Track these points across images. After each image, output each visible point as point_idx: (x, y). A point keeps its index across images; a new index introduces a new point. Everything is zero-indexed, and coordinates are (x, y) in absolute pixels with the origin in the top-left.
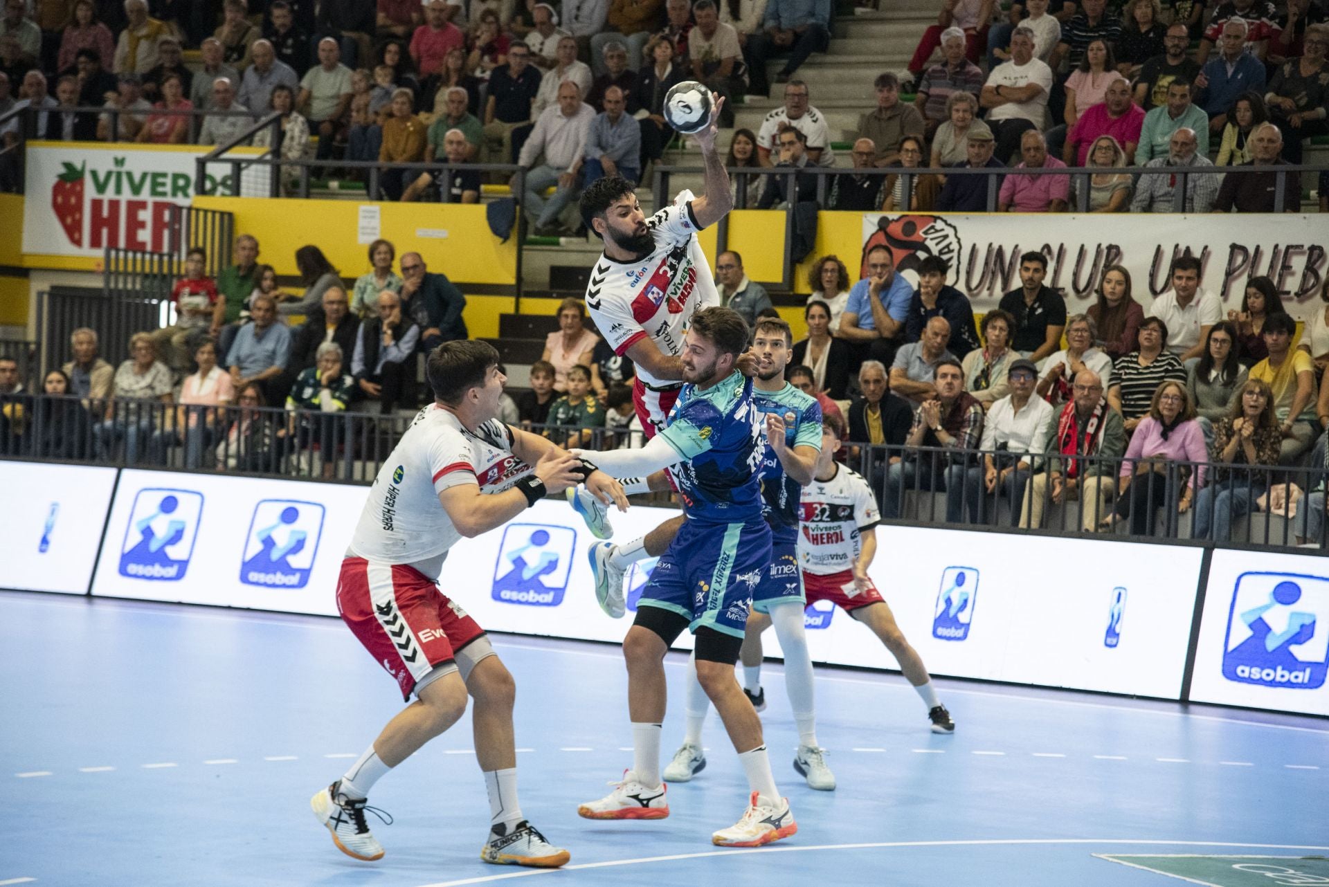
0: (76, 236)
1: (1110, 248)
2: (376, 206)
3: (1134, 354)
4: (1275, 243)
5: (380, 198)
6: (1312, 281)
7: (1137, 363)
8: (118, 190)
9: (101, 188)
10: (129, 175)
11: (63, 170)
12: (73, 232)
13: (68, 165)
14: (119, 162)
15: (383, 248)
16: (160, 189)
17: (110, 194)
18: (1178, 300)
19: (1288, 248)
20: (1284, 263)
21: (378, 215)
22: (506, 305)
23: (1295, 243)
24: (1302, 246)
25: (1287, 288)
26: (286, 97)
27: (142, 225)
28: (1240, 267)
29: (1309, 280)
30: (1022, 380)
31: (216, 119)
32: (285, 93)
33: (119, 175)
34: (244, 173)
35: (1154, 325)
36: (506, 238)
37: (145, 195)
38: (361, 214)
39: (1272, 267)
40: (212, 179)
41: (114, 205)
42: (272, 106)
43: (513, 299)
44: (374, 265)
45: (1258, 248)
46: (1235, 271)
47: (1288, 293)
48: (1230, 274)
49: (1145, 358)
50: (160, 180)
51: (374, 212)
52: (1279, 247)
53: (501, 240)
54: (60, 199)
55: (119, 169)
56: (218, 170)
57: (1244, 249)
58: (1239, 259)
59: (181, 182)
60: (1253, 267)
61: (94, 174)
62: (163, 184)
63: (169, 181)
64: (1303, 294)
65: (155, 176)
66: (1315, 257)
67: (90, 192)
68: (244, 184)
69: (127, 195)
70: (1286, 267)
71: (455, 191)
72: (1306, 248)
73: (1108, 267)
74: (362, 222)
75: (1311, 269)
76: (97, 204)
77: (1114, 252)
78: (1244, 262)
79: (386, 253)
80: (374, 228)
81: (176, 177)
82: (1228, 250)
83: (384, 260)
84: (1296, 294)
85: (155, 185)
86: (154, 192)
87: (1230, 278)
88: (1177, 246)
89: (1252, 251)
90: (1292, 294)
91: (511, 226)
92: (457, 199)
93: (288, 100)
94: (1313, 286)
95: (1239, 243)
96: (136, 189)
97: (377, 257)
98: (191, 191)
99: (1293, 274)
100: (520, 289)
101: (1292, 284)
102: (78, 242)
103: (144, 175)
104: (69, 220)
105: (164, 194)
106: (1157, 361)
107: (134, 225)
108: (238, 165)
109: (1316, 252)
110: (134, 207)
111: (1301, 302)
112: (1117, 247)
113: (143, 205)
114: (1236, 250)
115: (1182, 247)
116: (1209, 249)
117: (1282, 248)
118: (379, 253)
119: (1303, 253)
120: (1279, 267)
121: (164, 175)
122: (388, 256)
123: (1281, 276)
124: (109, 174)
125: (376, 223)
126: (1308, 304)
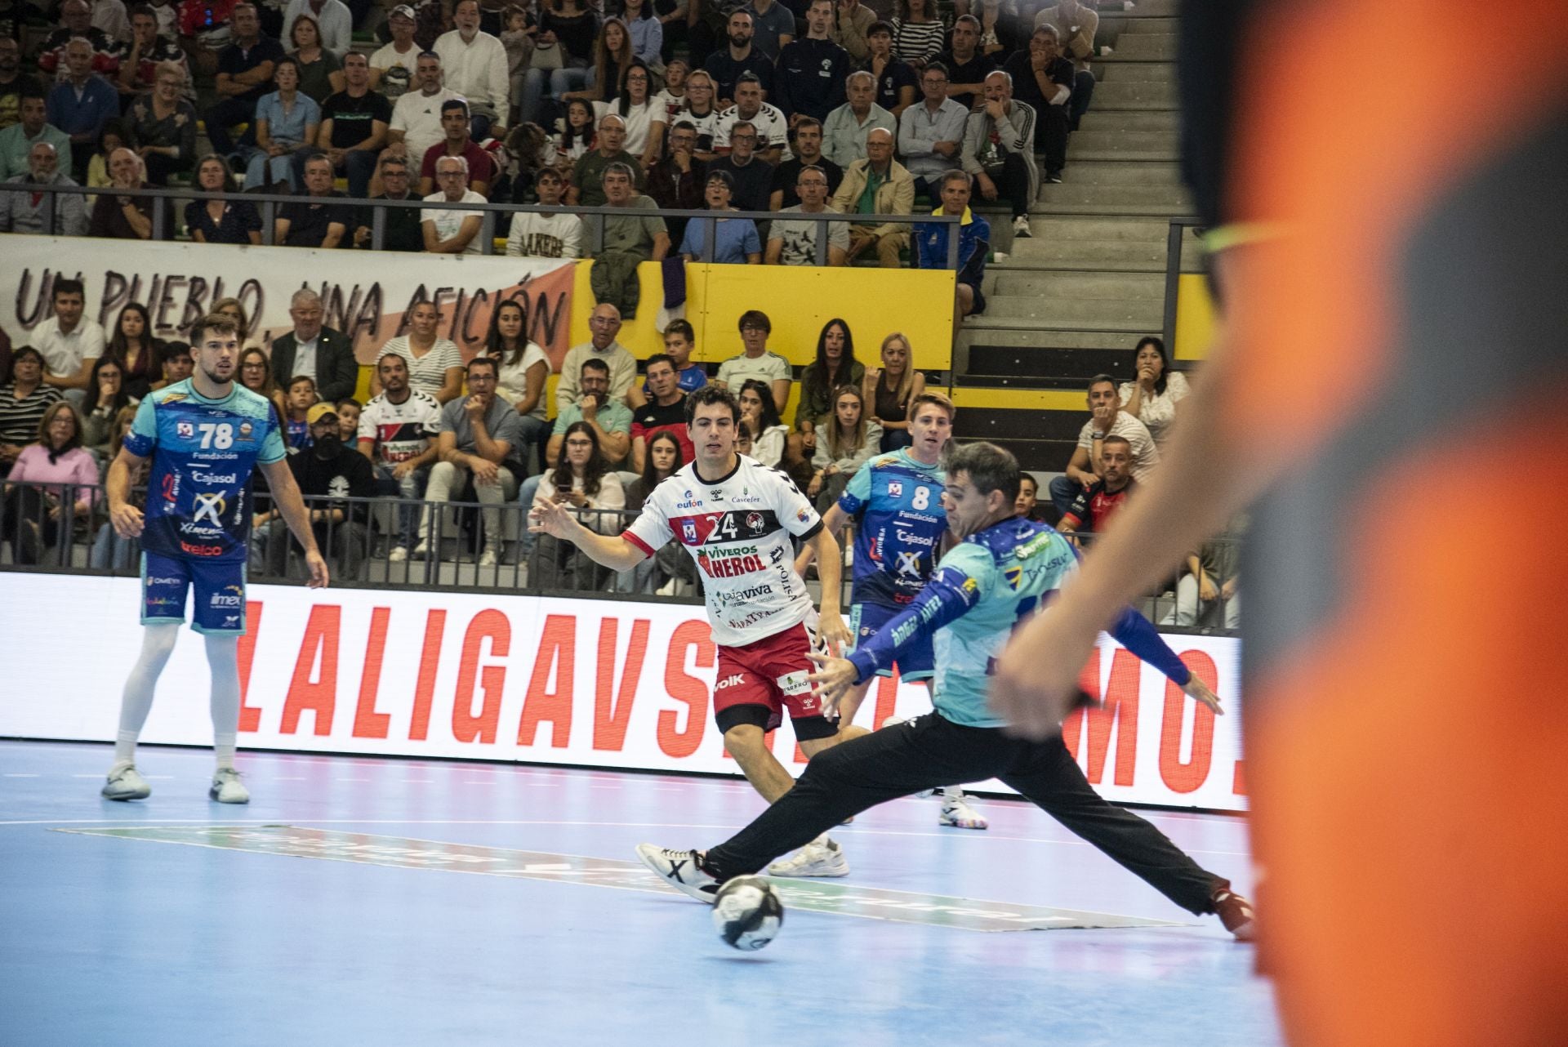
3: (9, 387)
4: (154, 273)
7: (12, 396)
18: (60, 327)
19: (168, 278)
20: (164, 294)
23: (175, 274)
24: (182, 277)
25: (168, 321)
28: (118, 296)
29: (191, 314)
35: (30, 356)
39: (152, 298)
45: (136, 278)
46: (111, 301)
47: (169, 326)
48: (106, 304)
49: (21, 391)
52: (159, 278)
57: (120, 278)
58: (116, 289)
66: (197, 290)
70: (167, 299)
72: (187, 279)
75: (193, 302)
78: (122, 290)
82: (103, 279)
84: (179, 328)
87: (107, 308)
88: (46, 270)
89: (130, 280)
90: (174, 328)
95: (116, 270)
99: (174, 306)
101: (174, 317)
106: (34, 394)
109: (199, 284)
114: (113, 279)
117: (162, 278)
119: (184, 284)
120: (160, 298)
123: (161, 307)
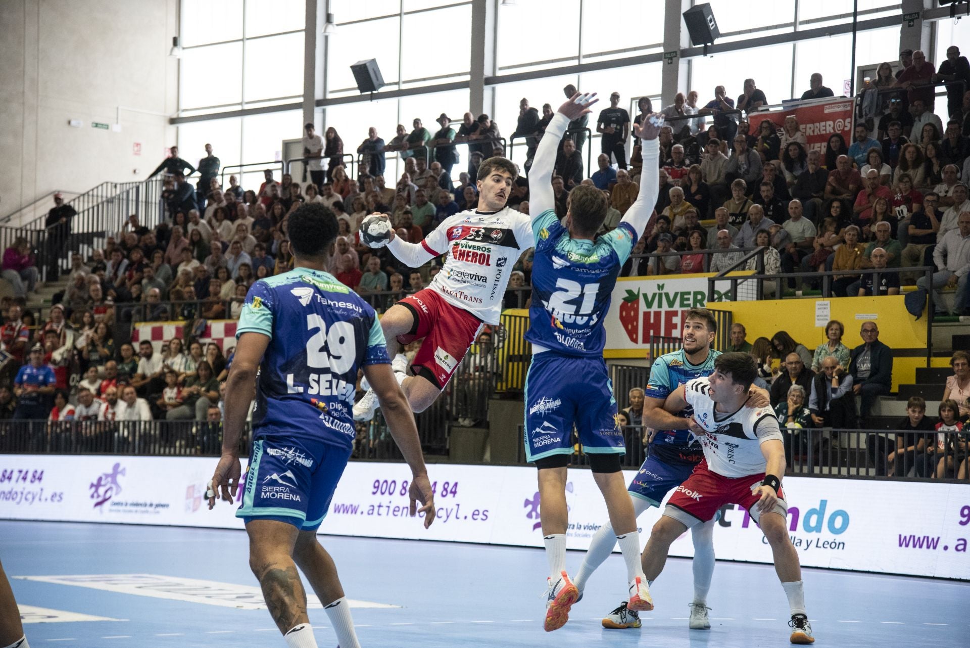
0: (634, 336)
2: (827, 301)
5: (831, 296)
8: (660, 306)
9: (649, 304)
10: (667, 295)
11: (626, 295)
12: (632, 334)
13: (629, 292)
14: (661, 287)
15: (835, 326)
16: (685, 302)
17: (655, 308)
21: (829, 306)
22: (921, 362)
26: (765, 237)
27: (675, 326)
31: (720, 255)
32: (764, 235)
33: (660, 295)
34: (739, 287)
36: (919, 316)
37: (677, 307)
38: (817, 307)
40: (718, 293)
41: (657, 314)
42: (757, 245)
43: (926, 358)
44: (828, 338)
50: (686, 297)
51: (827, 305)
53: (916, 317)
54: (624, 314)
55: (660, 292)
56: (723, 286)
59: (699, 297)
61: (645, 296)
62: (688, 299)
63: (691, 297)
65: (683, 294)
67: (642, 307)
68: (739, 294)
69: (665, 307)
71: (882, 288)
74: (818, 312)
76: (647, 315)
79: (836, 329)
80: (826, 316)
81: (696, 294)
83: (835, 334)
85: (682, 299)
86: (682, 305)
91: (923, 308)
92: (884, 293)
93: (766, 239)
96: (671, 304)
97: (830, 332)
98: (705, 302)
100: (930, 352)
102: (635, 341)
103: (676, 294)
104: (630, 327)
105: (689, 305)
107: (670, 326)
108: (735, 282)
110: (670, 315)
113: (675, 313)
118: (832, 330)
121: (689, 293)
122: (838, 332)
124: (654, 295)
125: (827, 312)
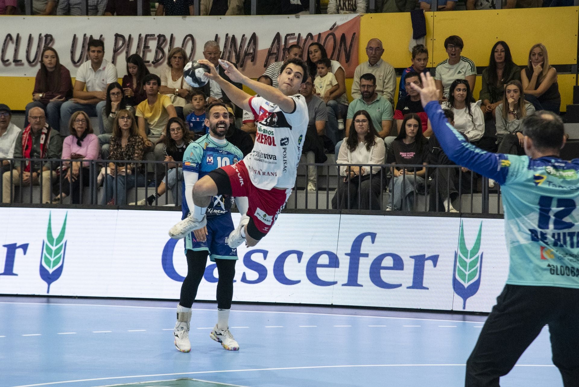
1: (47, 36)
4: (140, 33)
6: (161, 55)
18: (92, 66)
19: (147, 36)
20: (145, 44)
23: (150, 33)
24: (154, 35)
25: (147, 59)
28: (121, 47)
29: (159, 55)
30: (3, 117)
39: (138, 47)
45: (130, 36)
46: (118, 50)
47: (148, 62)
48: (116, 51)
52: (142, 36)
57: (122, 37)
58: (121, 43)
60: (128, 47)
64: (156, 62)
66: (161, 41)
70: (146, 47)
72: (156, 36)
73: (47, 48)
75: (160, 48)
77: (49, 38)
78: (123, 44)
82: (114, 37)
84: (153, 62)
87: (116, 53)
88: (85, 35)
89: (127, 38)
90: (151, 63)
94: (162, 58)
95: (119, 33)
99: (150, 51)
101: (150, 57)
109: (162, 38)
111: (156, 67)
112: (51, 36)
114: (118, 38)
115: (88, 36)
116: (103, 37)
117: (143, 36)
119: (155, 39)
120: (142, 47)
123: (144, 52)
126: (159, 68)
